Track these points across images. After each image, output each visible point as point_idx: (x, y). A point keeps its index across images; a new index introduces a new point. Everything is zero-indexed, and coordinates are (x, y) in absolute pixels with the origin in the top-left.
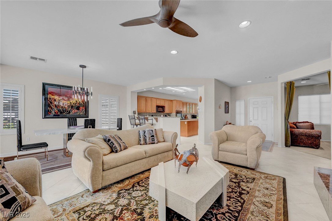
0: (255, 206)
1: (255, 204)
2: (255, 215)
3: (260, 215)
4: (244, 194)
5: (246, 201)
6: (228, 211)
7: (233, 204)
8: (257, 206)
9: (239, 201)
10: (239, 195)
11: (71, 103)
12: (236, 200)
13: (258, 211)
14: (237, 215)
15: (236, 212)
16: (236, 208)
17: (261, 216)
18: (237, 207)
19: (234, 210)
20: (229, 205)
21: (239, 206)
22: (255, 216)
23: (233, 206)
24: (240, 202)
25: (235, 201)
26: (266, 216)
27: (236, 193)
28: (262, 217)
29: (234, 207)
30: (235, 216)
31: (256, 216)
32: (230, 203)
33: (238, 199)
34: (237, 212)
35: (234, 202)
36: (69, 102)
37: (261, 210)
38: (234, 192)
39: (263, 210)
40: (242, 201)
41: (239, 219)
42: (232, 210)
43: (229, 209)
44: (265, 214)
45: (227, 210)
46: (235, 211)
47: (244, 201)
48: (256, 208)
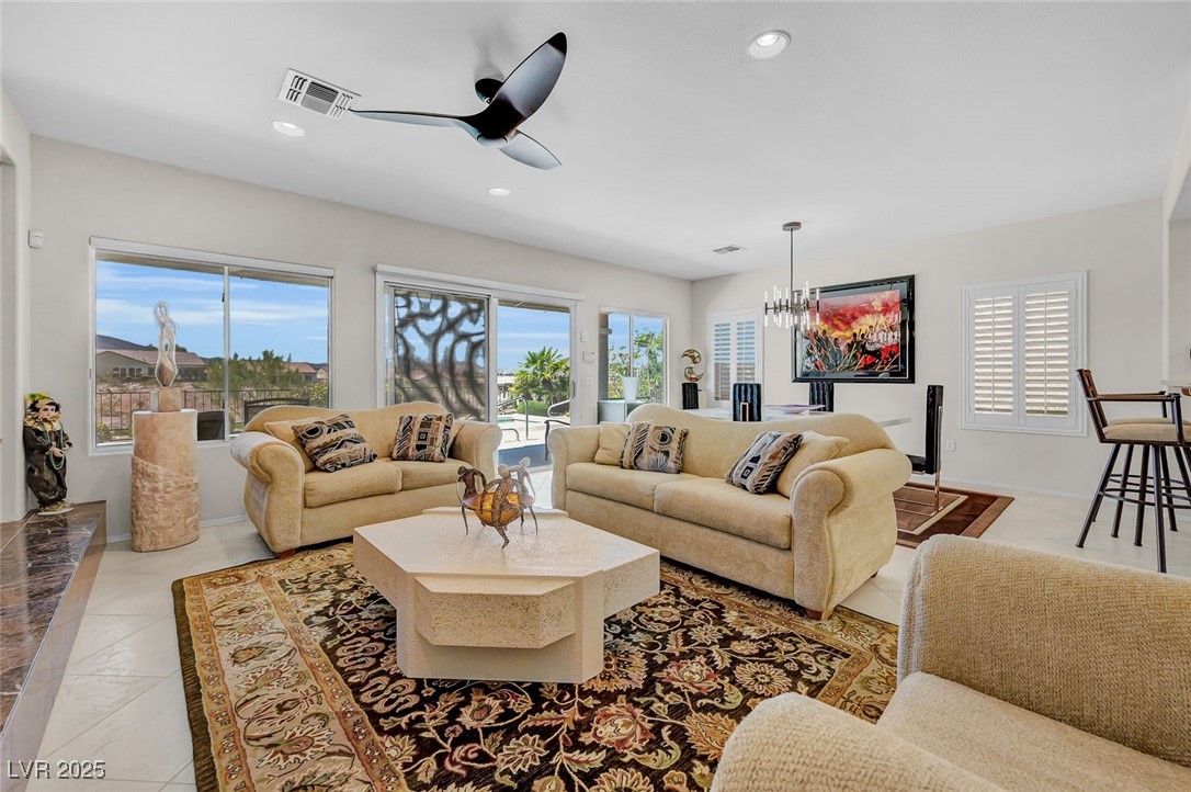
0: (336, 749)
1: (341, 753)
2: (312, 720)
3: (298, 735)
4: (416, 759)
5: (378, 738)
6: (379, 669)
7: (394, 691)
8: (329, 754)
9: (393, 713)
10: (424, 734)
11: (855, 335)
12: (402, 707)
13: (312, 739)
14: (352, 679)
15: (360, 682)
16: (374, 691)
17: (294, 734)
18: (374, 695)
19: (372, 682)
20: (399, 682)
21: (377, 702)
22: (310, 716)
23: (385, 689)
24: (386, 716)
25: (400, 704)
26: (278, 748)
27: (440, 730)
28: (289, 734)
29: (379, 688)
30: (353, 673)
31: (306, 718)
32: (404, 688)
33: (405, 719)
34: (360, 685)
35: (401, 700)
36: (849, 334)
37: (308, 752)
38: (446, 726)
39: (302, 759)
40: (386, 724)
41: (339, 677)
42: (375, 679)
43: (382, 673)
44: (286, 750)
45: (383, 667)
46: (367, 682)
47: (380, 731)
48: (324, 743)
